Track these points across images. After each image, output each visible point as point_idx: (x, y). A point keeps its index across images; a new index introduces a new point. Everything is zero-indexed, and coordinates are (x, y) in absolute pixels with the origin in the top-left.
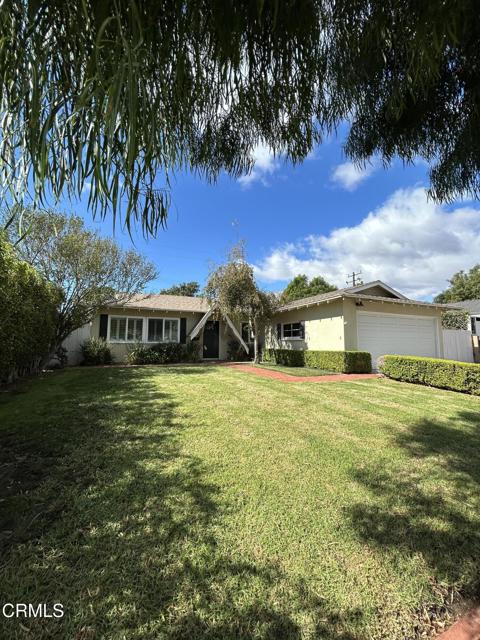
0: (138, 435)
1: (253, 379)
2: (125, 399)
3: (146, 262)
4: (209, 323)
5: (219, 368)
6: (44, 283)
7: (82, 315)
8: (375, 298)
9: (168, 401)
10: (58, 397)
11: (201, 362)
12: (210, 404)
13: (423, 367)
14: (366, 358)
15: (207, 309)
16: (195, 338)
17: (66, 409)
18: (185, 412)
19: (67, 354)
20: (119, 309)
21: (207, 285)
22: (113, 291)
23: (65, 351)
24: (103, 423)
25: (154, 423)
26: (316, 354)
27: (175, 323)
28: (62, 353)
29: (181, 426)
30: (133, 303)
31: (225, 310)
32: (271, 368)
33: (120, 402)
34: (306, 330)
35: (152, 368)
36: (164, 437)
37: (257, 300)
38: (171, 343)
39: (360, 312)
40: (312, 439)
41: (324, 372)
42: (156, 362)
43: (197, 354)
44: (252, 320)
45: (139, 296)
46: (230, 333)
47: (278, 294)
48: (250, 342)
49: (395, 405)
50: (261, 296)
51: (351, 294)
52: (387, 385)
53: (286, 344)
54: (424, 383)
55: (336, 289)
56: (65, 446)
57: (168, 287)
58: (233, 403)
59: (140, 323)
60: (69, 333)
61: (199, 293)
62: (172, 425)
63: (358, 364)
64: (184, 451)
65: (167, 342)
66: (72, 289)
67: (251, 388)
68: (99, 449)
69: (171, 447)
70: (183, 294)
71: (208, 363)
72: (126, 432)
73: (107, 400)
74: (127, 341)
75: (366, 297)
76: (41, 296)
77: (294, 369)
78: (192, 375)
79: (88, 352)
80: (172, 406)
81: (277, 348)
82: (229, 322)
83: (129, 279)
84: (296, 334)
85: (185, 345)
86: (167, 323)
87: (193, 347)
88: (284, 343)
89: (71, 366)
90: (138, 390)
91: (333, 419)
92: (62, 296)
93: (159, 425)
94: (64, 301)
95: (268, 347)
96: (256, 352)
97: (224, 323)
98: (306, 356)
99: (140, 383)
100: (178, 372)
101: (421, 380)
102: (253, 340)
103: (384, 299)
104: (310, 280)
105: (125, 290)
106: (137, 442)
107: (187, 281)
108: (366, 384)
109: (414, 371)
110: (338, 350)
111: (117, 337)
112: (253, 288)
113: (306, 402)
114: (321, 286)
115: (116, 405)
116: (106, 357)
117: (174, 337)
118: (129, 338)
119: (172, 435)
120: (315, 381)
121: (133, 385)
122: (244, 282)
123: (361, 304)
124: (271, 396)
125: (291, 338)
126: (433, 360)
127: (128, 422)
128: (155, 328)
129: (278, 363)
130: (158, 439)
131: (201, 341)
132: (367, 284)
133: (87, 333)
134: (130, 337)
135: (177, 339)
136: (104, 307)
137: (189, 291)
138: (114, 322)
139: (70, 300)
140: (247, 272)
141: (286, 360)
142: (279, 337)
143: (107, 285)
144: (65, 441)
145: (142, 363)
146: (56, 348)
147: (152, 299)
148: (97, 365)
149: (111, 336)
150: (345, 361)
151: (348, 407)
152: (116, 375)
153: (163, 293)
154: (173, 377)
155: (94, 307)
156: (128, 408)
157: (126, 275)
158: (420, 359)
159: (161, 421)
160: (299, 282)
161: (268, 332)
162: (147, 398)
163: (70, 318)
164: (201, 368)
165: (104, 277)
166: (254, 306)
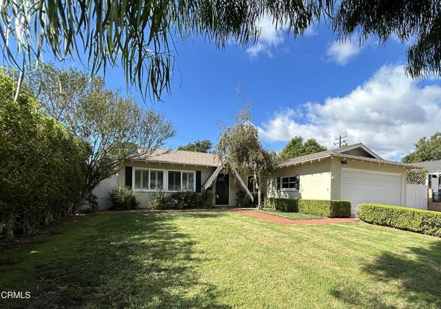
0: (162, 268)
1: (256, 222)
2: (150, 238)
3: (165, 122)
4: (220, 175)
5: (229, 213)
6: (71, 138)
7: (109, 167)
8: (357, 157)
9: (187, 240)
10: (92, 237)
11: (214, 208)
12: (223, 242)
13: (390, 213)
14: (347, 206)
15: (218, 164)
16: (208, 189)
17: (100, 247)
18: (202, 249)
19: (97, 200)
20: (142, 163)
21: (218, 143)
22: (136, 147)
23: (95, 197)
24: (132, 258)
25: (177, 258)
26: (308, 202)
27: (191, 175)
28: (92, 200)
29: (199, 260)
30: (154, 157)
31: (234, 166)
32: (272, 213)
33: (146, 241)
34: (301, 183)
35: (173, 213)
36: (184, 269)
37: (261, 157)
38: (188, 192)
39: (345, 169)
40: (304, 269)
41: (314, 216)
42: (176, 208)
43: (211, 201)
44: (257, 174)
45: (159, 151)
46: (238, 185)
47: (279, 152)
48: (254, 192)
49: (367, 243)
50: (264, 154)
51: (338, 154)
52: (362, 227)
53: (284, 194)
54: (390, 226)
55: (325, 150)
56: (101, 277)
57: (184, 144)
58: (242, 241)
59: (161, 175)
60: (98, 182)
61: (212, 150)
62: (191, 259)
63: (341, 210)
64: (202, 280)
65: (185, 191)
66: (98, 143)
67: (255, 229)
68: (130, 280)
69: (191, 277)
70: (198, 151)
71: (219, 209)
72: (153, 265)
73: (135, 239)
74: (150, 190)
75: (349, 156)
76: (70, 150)
77: (290, 214)
78: (206, 219)
79: (116, 199)
80: (190, 244)
81: (277, 197)
82: (237, 175)
83: (150, 136)
84: (292, 186)
85: (200, 194)
86: (185, 175)
87: (207, 195)
88: (282, 193)
89: (102, 211)
90: (161, 231)
91: (320, 253)
92: (89, 150)
93: (180, 259)
94: (92, 153)
95: (269, 196)
96: (259, 200)
97: (234, 176)
98: (300, 204)
99: (163, 225)
100: (195, 216)
101: (388, 223)
102: (257, 190)
103: (364, 158)
104: (305, 141)
105: (147, 145)
106: (162, 273)
107: (201, 140)
108: (346, 226)
109: (383, 216)
110: (325, 199)
111: (141, 186)
112: (258, 147)
113: (299, 240)
114: (314, 146)
115: (143, 243)
116: (132, 203)
117: (191, 187)
118: (151, 187)
119: (191, 267)
120: (307, 224)
121: (157, 227)
122: (250, 141)
123: (346, 162)
124: (272, 236)
125: (288, 189)
126: (398, 208)
127: (154, 257)
128: (174, 179)
129: (277, 209)
130: (181, 270)
131: (214, 190)
132: (351, 146)
133: (113, 183)
134: (153, 186)
135: (193, 189)
136: (129, 160)
137: (203, 148)
138: (138, 173)
139: (98, 153)
140: (253, 133)
141: (283, 206)
142: (278, 188)
143: (130, 141)
144: (100, 273)
145: (164, 209)
146: (87, 195)
147: (171, 154)
148: (124, 210)
149: (136, 185)
150: (331, 208)
151: (332, 244)
152: (142, 218)
153: (181, 149)
154: (191, 220)
155: (120, 160)
156: (153, 246)
157: (147, 132)
158: (389, 207)
159: (182, 256)
160: (296, 142)
161: (269, 184)
162: (170, 238)
163: (98, 169)
164: (214, 213)
165: (128, 134)
166: (258, 162)
